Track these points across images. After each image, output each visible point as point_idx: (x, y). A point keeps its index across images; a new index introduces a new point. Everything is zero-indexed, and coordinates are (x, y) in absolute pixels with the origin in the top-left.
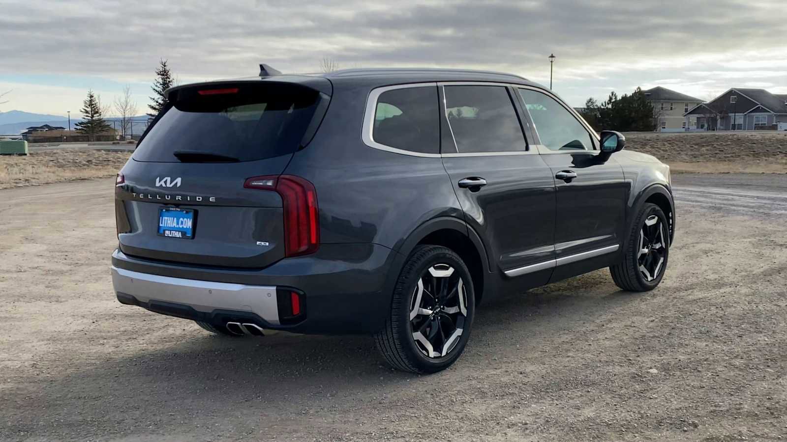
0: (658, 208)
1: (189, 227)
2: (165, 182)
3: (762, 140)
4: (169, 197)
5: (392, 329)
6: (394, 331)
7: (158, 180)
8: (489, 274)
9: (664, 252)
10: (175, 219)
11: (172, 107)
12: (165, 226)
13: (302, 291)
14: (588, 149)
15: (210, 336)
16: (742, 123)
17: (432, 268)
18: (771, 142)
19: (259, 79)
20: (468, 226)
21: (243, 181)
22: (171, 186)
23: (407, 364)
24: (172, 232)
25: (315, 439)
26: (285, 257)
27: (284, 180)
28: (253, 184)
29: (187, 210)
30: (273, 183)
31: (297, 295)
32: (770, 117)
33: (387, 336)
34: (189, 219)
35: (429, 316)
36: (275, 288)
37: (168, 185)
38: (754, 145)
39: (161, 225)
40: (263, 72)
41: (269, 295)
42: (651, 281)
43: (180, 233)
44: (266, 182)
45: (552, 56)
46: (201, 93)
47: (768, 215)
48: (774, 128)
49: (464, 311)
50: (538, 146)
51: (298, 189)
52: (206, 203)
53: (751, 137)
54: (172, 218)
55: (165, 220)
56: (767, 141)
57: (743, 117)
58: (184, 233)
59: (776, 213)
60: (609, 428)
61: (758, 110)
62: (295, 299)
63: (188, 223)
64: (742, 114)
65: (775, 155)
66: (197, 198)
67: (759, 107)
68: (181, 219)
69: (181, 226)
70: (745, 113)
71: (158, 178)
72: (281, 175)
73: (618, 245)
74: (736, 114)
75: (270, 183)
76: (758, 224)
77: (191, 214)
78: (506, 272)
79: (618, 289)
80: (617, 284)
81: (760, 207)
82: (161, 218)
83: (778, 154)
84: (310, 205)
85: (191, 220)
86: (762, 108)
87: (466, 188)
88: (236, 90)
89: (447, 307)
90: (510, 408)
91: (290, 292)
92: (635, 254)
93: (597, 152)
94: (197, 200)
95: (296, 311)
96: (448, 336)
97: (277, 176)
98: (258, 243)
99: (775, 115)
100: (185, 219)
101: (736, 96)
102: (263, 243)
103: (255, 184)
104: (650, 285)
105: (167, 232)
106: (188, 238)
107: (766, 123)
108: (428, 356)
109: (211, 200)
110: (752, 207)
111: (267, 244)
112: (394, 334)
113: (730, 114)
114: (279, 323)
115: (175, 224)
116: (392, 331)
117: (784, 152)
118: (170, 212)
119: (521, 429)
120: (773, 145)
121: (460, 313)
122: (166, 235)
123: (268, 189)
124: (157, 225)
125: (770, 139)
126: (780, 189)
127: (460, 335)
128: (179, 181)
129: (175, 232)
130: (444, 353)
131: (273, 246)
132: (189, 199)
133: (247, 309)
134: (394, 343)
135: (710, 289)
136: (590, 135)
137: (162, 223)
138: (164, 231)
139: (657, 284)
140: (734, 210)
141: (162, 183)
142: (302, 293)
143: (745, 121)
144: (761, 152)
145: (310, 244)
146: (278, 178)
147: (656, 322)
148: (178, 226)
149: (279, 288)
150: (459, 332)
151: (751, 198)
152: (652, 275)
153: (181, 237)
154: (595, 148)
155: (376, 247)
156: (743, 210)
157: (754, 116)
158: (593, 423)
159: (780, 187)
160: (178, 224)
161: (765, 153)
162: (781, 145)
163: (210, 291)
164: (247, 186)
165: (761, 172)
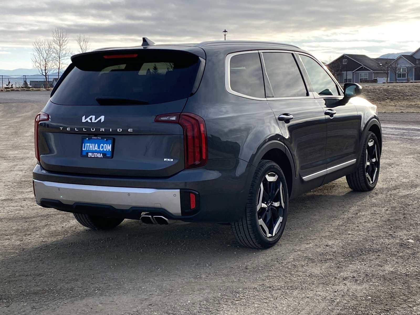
0: (374, 135)
1: (109, 150)
2: (91, 119)
3: (374, 90)
4: (94, 129)
5: (246, 218)
6: (248, 219)
7: (84, 117)
8: (295, 179)
9: (377, 164)
10: (96, 145)
11: (74, 67)
12: (88, 149)
13: (197, 192)
14: (335, 95)
15: (86, 230)
16: (351, 78)
17: (267, 175)
18: (380, 91)
19: (142, 48)
20: (285, 146)
21: (154, 117)
22: (96, 121)
23: (254, 242)
24: (94, 154)
25: (220, 294)
26: (185, 169)
27: (183, 116)
28: (162, 119)
29: (107, 138)
30: (176, 119)
31: (194, 195)
32: (370, 74)
33: (242, 223)
34: (108, 145)
35: (266, 208)
36: (179, 190)
37: (93, 121)
38: (369, 93)
39: (83, 149)
40: (144, 42)
41: (175, 195)
42: (372, 184)
43: (101, 154)
44: (170, 118)
45: (225, 31)
46: (106, 57)
47: (412, 139)
48: (375, 81)
49: (283, 205)
50: (313, 93)
51: (193, 121)
52: (125, 133)
53: (366, 88)
54: (94, 144)
55: (87, 145)
56: (378, 91)
57: (352, 74)
58: (104, 154)
59: (416, 139)
60: (409, 277)
61: (362, 69)
62: (193, 198)
63: (108, 147)
64: (351, 72)
65: (384, 100)
66: (118, 129)
67: (363, 67)
68: (102, 145)
69: (102, 150)
70: (353, 71)
71: (84, 116)
72: (182, 112)
73: (356, 160)
74: (348, 72)
75: (174, 118)
76: (409, 146)
77: (110, 141)
78: (303, 178)
79: (350, 190)
80: (350, 187)
81: (402, 135)
82: (83, 144)
83: (386, 100)
84: (202, 132)
85: (111, 145)
86: (364, 67)
87: (282, 121)
88: (135, 56)
89: (274, 202)
90: (336, 268)
91: (190, 193)
92: (364, 166)
93: (341, 97)
94: (118, 131)
95: (193, 206)
96: (275, 223)
97: (179, 114)
98: (165, 160)
99: (373, 72)
100: (105, 145)
101: (347, 60)
102: (169, 160)
103: (163, 119)
104: (371, 186)
105: (90, 154)
106: (108, 157)
107: (368, 78)
108: (266, 236)
109: (129, 131)
110: (397, 135)
111: (172, 160)
112: (247, 221)
113: (343, 72)
114: (180, 215)
115: (96, 148)
116: (246, 219)
117: (390, 98)
118: (92, 139)
119: (353, 281)
120: (381, 93)
121: (281, 206)
122: (89, 156)
123: (173, 122)
124: (80, 149)
125: (379, 89)
126: (405, 123)
127: (281, 221)
128: (102, 118)
129: (97, 154)
130: (274, 235)
131: (176, 161)
132: (111, 131)
133: (158, 206)
134: (247, 227)
135: (410, 188)
136: (336, 86)
137: (84, 148)
138: (87, 153)
139: (375, 186)
140: (387, 137)
141: (88, 119)
142: (197, 193)
143: (353, 77)
144: (375, 98)
145: (201, 159)
146: (180, 115)
147: (389, 210)
148: (99, 150)
149: (182, 190)
150: (281, 219)
151: (391, 129)
152: (372, 181)
153: (102, 157)
154: (339, 94)
155: (241, 161)
156: (394, 137)
157: (359, 73)
158: (397, 274)
159: (403, 121)
160: (99, 148)
161: (378, 99)
162: (387, 93)
163: (129, 194)
164: (157, 121)
165: (384, 112)
